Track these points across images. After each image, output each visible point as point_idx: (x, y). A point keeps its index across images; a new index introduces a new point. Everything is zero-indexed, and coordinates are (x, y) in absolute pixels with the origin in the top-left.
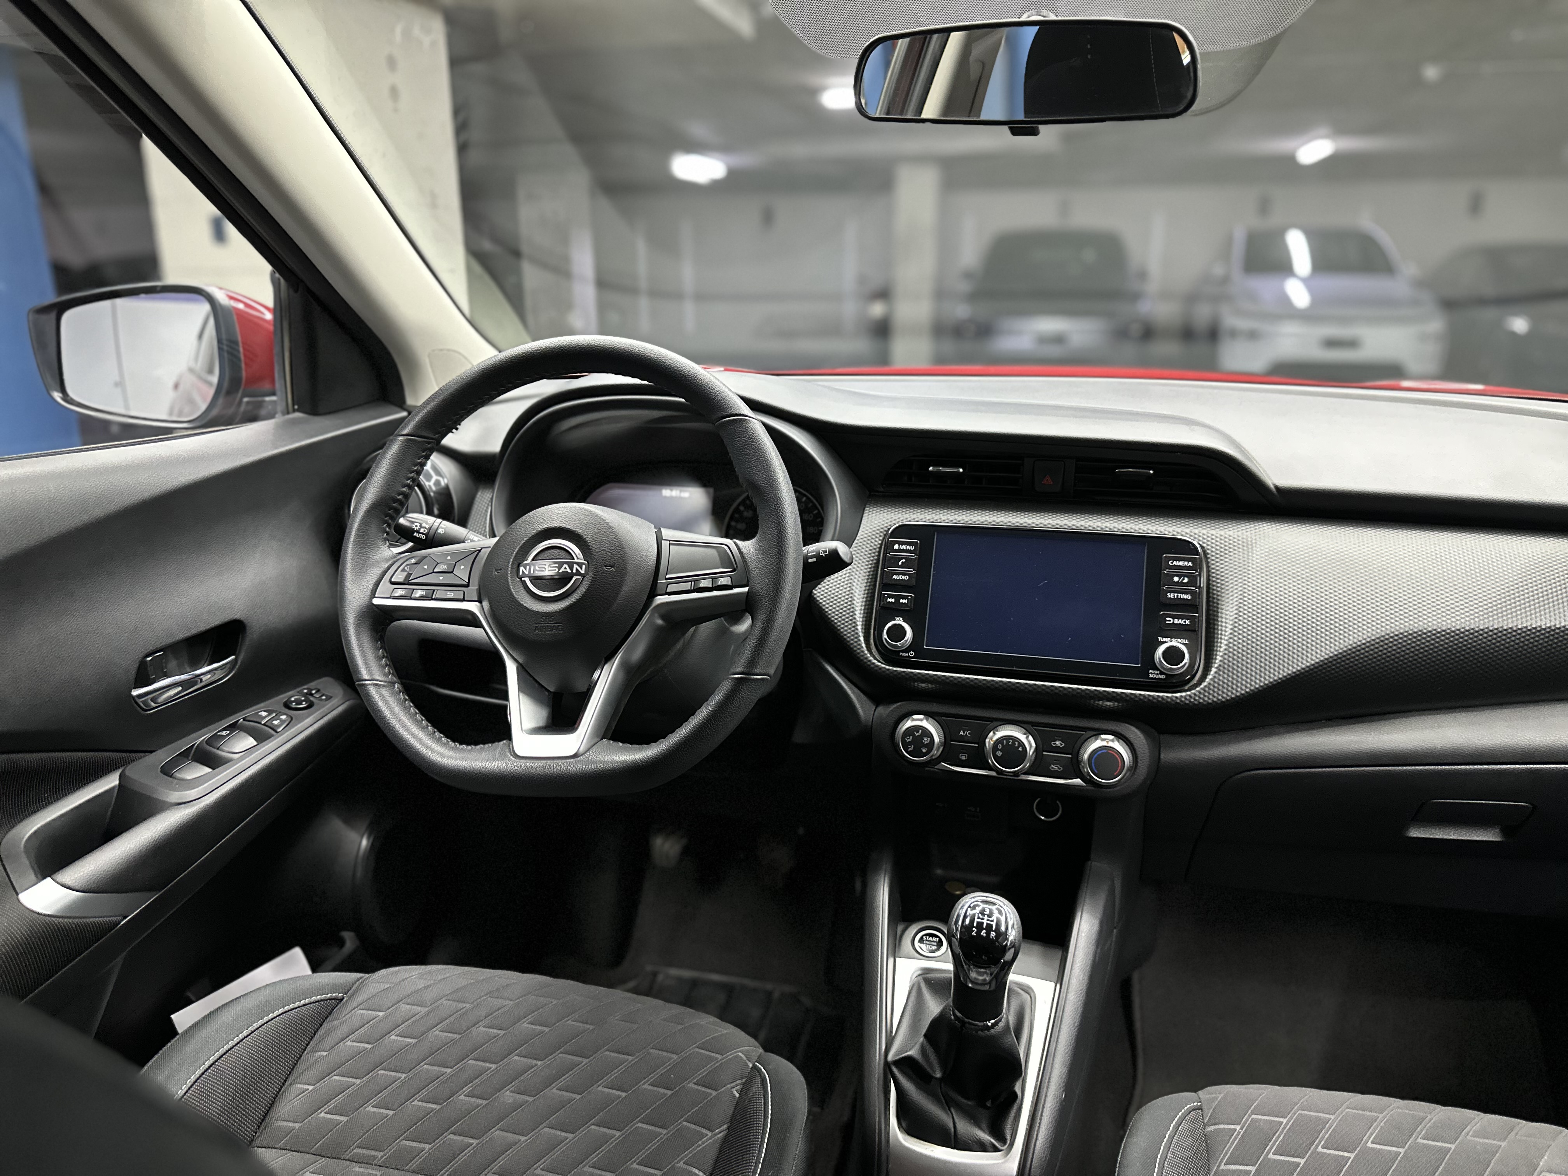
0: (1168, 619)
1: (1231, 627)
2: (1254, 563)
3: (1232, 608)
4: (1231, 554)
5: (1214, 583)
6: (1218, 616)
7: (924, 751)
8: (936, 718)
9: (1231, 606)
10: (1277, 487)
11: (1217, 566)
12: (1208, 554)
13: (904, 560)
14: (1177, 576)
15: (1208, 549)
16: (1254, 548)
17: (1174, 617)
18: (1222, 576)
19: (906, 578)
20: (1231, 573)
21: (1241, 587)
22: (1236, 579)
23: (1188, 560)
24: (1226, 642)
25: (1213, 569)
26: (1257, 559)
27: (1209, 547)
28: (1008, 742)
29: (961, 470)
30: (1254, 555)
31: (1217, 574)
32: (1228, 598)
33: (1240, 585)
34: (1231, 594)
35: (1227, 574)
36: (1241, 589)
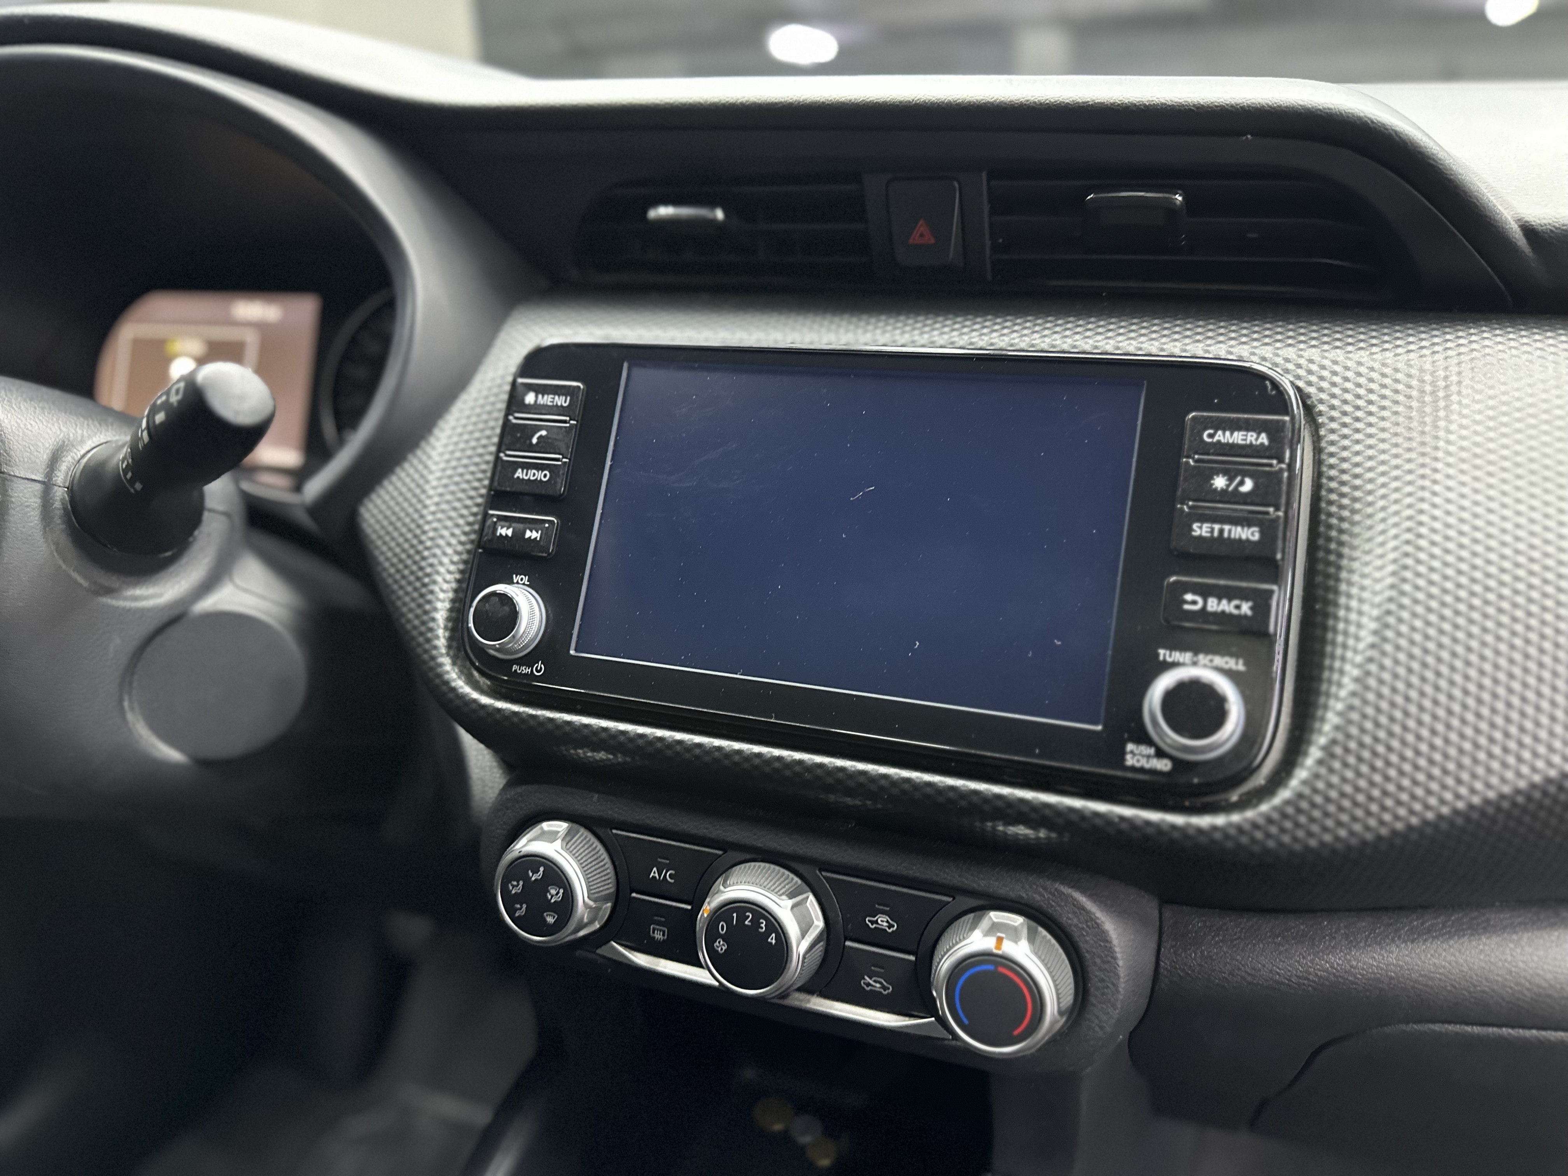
0: (1189, 597)
1: (1373, 625)
2: (1452, 437)
3: (1380, 568)
4: (1386, 414)
5: (1333, 497)
6: (1337, 592)
7: (550, 920)
8: (601, 831)
9: (1379, 563)
10: (1529, 231)
11: (1345, 448)
12: (1320, 413)
13: (544, 433)
14: (1225, 472)
15: (1321, 401)
16: (1455, 398)
17: (1205, 592)
18: (1356, 476)
19: (542, 476)
20: (1382, 468)
21: (1410, 506)
22: (1395, 484)
23: (1258, 427)
24: (1356, 672)
25: (1332, 455)
26: (1462, 427)
27: (1323, 396)
28: (742, 918)
29: (719, 214)
30: (1454, 417)
31: (1343, 472)
32: (1369, 540)
33: (1408, 500)
34: (1381, 527)
35: (1370, 469)
36: (1409, 512)
